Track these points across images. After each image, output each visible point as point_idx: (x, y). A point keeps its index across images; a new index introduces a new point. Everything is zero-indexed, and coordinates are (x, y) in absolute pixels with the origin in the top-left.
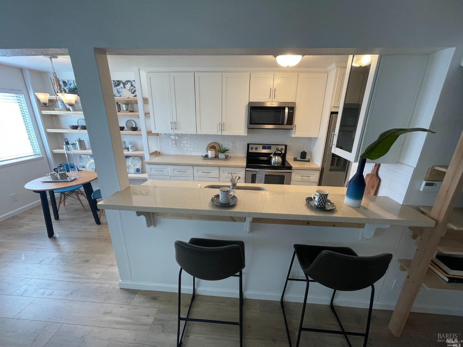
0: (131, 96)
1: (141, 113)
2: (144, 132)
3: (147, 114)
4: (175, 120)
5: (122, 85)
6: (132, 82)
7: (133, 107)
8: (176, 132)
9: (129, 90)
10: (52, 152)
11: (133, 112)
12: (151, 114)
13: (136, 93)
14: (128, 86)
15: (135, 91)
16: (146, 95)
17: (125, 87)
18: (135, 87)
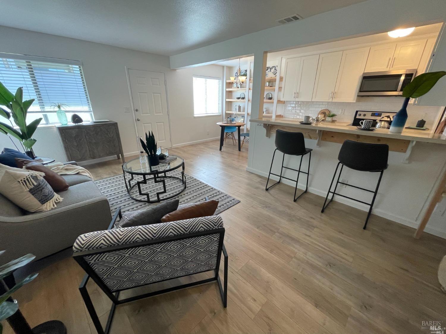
0: (273, 76)
1: (277, 88)
2: (275, 101)
3: (280, 88)
4: (298, 91)
5: (269, 70)
6: (275, 67)
7: (272, 84)
8: (297, 100)
9: (273, 73)
10: (225, 112)
11: (272, 87)
12: (283, 89)
13: (277, 74)
14: (273, 70)
15: (276, 73)
16: (283, 75)
17: (270, 71)
18: (277, 70)
